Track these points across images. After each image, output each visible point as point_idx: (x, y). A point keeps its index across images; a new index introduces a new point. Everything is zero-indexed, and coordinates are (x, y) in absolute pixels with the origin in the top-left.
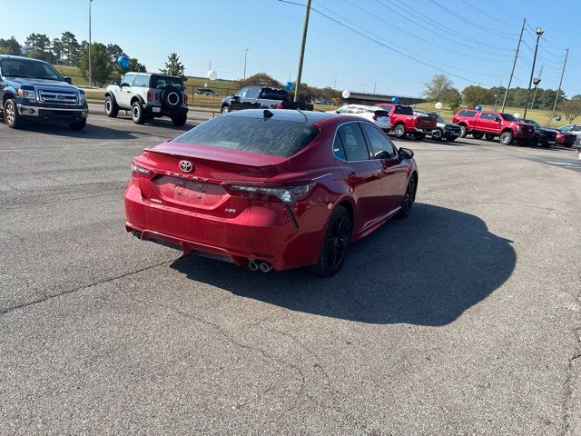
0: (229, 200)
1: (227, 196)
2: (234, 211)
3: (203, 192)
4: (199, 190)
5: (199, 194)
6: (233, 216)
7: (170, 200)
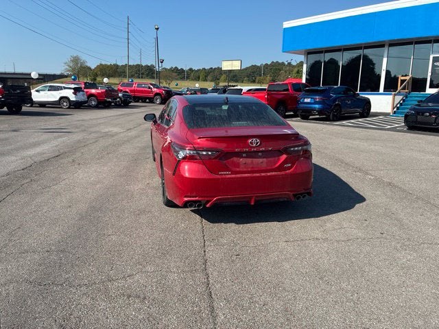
0: (286, 159)
1: (284, 156)
2: (290, 165)
3: (264, 158)
4: (260, 157)
5: (261, 160)
6: (289, 168)
7: (238, 169)
